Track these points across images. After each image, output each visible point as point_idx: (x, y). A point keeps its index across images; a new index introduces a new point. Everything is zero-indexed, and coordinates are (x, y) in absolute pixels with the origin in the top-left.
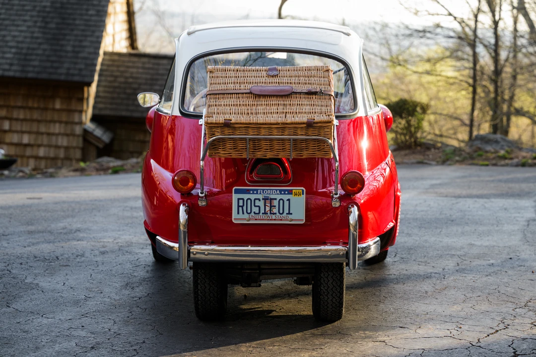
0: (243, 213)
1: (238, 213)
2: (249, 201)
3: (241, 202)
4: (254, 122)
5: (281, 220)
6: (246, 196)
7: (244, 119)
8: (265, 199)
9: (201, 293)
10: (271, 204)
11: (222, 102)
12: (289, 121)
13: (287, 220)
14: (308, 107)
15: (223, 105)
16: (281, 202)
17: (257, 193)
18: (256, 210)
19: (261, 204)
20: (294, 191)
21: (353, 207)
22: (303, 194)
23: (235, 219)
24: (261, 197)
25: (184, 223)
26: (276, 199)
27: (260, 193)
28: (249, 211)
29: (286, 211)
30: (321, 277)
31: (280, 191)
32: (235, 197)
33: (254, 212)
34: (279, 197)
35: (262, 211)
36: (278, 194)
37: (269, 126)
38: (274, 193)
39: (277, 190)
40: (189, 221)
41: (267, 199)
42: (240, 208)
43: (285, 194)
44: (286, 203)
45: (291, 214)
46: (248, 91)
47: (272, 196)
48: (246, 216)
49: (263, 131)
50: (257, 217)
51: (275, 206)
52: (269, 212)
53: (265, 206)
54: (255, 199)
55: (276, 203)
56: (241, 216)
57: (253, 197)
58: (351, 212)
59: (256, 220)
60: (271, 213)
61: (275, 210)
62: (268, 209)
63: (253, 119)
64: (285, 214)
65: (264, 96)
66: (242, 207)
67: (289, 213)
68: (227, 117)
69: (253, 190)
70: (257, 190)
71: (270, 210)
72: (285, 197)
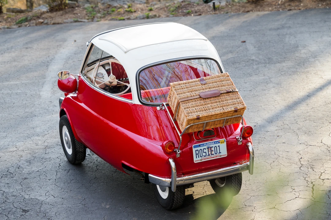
0: (199, 157)
1: (196, 158)
2: (201, 151)
3: (197, 151)
5: (216, 157)
6: (199, 149)
7: (205, 114)
8: (208, 148)
10: (211, 150)
11: (189, 105)
12: (226, 111)
13: (219, 156)
14: (231, 101)
16: (216, 148)
17: (204, 146)
18: (204, 154)
19: (206, 151)
20: (220, 141)
21: (249, 143)
22: (225, 142)
23: (195, 161)
24: (206, 147)
25: (174, 168)
26: (213, 147)
27: (205, 146)
28: (201, 156)
29: (218, 152)
31: (214, 142)
32: (194, 150)
33: (204, 156)
34: (214, 146)
35: (207, 154)
36: (213, 144)
38: (211, 144)
39: (213, 142)
41: (209, 148)
42: (197, 155)
43: (217, 143)
44: (218, 148)
46: (198, 96)
47: (211, 146)
51: (213, 151)
52: (210, 154)
53: (208, 151)
54: (204, 149)
55: (213, 149)
56: (198, 159)
57: (202, 148)
58: (249, 146)
59: (205, 159)
60: (211, 155)
61: (213, 153)
62: (210, 152)
64: (218, 154)
65: (208, 98)
67: (220, 153)
68: (197, 114)
69: (202, 145)
70: (204, 144)
72: (217, 145)
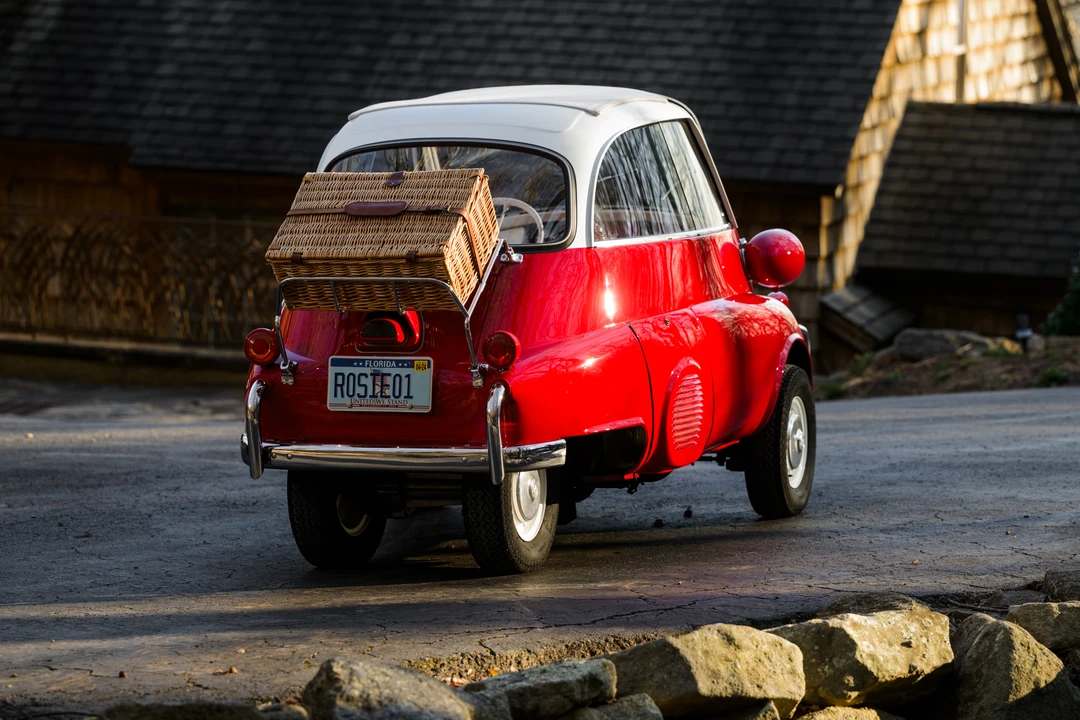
0: (343, 396)
1: (336, 396)
2: (351, 378)
3: (340, 378)
5: (397, 407)
6: (346, 370)
7: (320, 251)
8: (375, 375)
10: (382, 381)
11: (303, 227)
12: (382, 254)
13: (405, 406)
14: (418, 234)
16: (398, 379)
17: (363, 366)
18: (360, 390)
19: (368, 381)
20: (416, 362)
21: (499, 386)
22: (429, 367)
23: (331, 405)
24: (368, 371)
25: (253, 410)
26: (389, 375)
27: (368, 366)
28: (351, 393)
29: (404, 393)
31: (397, 362)
32: (332, 371)
33: (358, 395)
34: (394, 371)
35: (370, 393)
36: (393, 367)
37: (359, 262)
38: (388, 365)
39: (391, 361)
41: (378, 375)
42: (339, 389)
43: (403, 366)
44: (405, 381)
45: (411, 397)
46: (343, 210)
47: (385, 371)
48: (347, 400)
49: (353, 270)
50: (363, 401)
51: (388, 386)
52: (379, 394)
53: (374, 384)
54: (361, 375)
55: (389, 380)
56: (339, 400)
57: (357, 371)
58: (493, 395)
59: (361, 406)
60: (382, 396)
61: (388, 392)
62: (378, 389)
64: (402, 398)
66: (342, 386)
67: (409, 397)
68: (299, 249)
69: (358, 361)
70: (363, 361)
71: (381, 392)
72: (403, 372)
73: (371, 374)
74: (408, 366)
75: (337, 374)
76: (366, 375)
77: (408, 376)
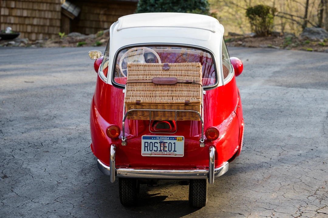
0: (148, 151)
1: (145, 151)
2: (151, 144)
3: (146, 144)
4: (154, 102)
5: (170, 155)
6: (149, 141)
7: (148, 100)
8: (161, 143)
9: (123, 193)
10: (164, 145)
11: (136, 88)
12: (174, 102)
13: (173, 155)
14: (186, 92)
15: (136, 90)
16: (170, 144)
17: (156, 139)
18: (155, 149)
19: (158, 145)
20: (177, 138)
21: (212, 147)
22: (183, 140)
23: (143, 154)
24: (158, 141)
25: (113, 156)
26: (167, 143)
27: (158, 139)
28: (151, 150)
29: (173, 149)
30: (193, 186)
31: (170, 138)
32: (143, 141)
33: (154, 150)
34: (169, 141)
35: (159, 149)
36: (168, 140)
38: (166, 139)
39: (167, 137)
40: (116, 154)
41: (162, 143)
42: (146, 148)
43: (172, 139)
44: (173, 145)
45: (176, 151)
46: (151, 81)
47: (165, 141)
48: (149, 152)
49: (159, 107)
51: (166, 147)
52: (163, 150)
53: (161, 146)
54: (155, 143)
55: (167, 145)
57: (153, 141)
58: (211, 151)
59: (155, 154)
60: (164, 151)
61: (167, 149)
62: (162, 148)
63: (153, 100)
64: (172, 151)
65: (160, 85)
66: (147, 147)
67: (175, 151)
68: (138, 99)
69: (154, 137)
70: (156, 137)
71: (164, 149)
72: (173, 142)
73: (159, 143)
74: (174, 140)
75: (145, 143)
76: (157, 143)
77: (174, 143)
